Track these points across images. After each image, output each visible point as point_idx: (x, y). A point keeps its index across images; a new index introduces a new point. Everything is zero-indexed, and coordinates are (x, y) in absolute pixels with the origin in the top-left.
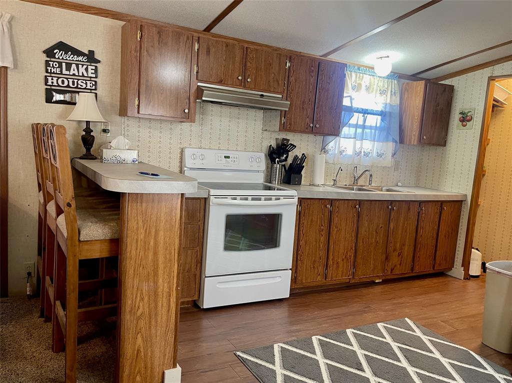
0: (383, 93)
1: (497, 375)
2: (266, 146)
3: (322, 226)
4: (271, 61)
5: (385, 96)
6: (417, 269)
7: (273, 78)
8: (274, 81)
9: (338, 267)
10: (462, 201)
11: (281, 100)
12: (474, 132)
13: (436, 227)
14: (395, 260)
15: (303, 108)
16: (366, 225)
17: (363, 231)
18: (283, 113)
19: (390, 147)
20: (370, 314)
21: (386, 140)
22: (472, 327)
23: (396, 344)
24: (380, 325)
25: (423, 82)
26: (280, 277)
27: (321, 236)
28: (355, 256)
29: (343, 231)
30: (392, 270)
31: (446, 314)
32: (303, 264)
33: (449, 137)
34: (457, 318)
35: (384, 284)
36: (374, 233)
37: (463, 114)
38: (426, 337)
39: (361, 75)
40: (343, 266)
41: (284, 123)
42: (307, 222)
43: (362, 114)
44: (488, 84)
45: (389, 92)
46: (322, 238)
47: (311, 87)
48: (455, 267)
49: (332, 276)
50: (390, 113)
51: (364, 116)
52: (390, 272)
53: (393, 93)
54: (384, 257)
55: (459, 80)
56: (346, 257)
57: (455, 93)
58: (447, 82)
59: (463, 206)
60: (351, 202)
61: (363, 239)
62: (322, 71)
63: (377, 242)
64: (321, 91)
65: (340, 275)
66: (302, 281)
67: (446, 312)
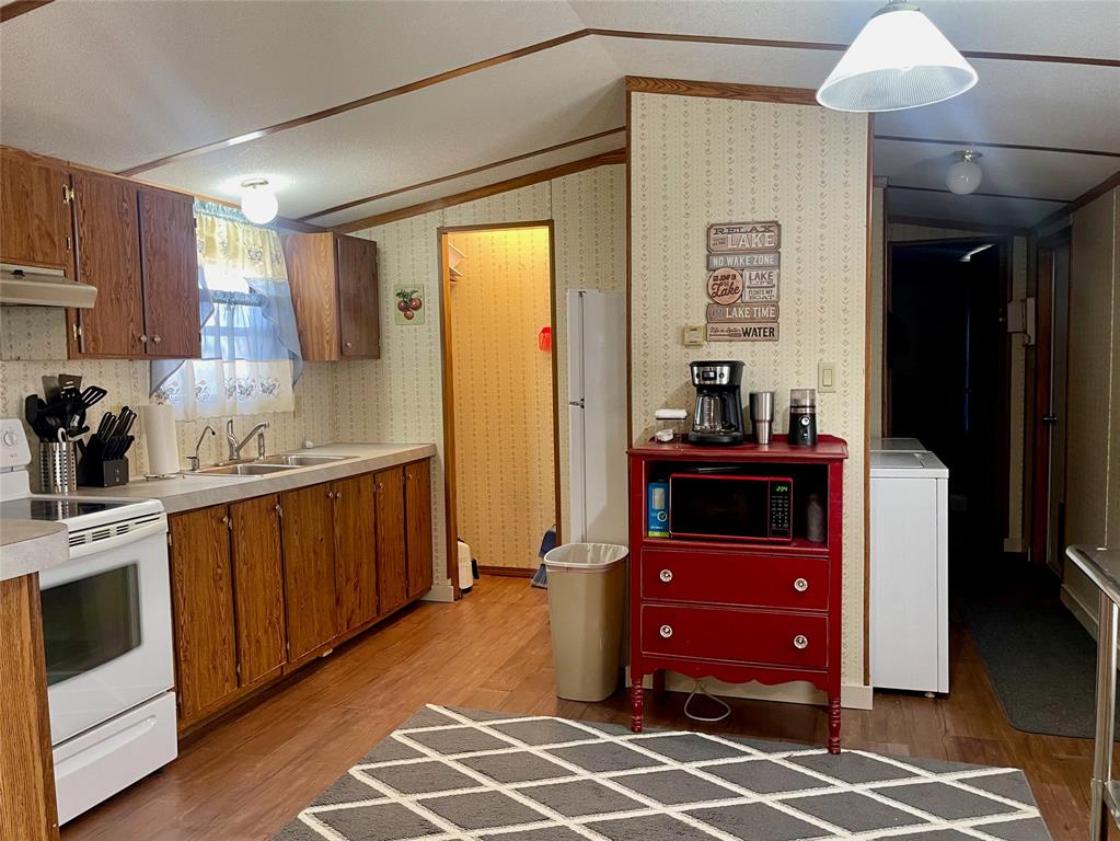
0: (256, 257)
1: (617, 740)
2: (17, 398)
3: (219, 567)
4: (28, 187)
5: (261, 263)
6: (385, 607)
7: (39, 228)
8: (41, 236)
9: (259, 649)
10: (429, 458)
11: (63, 283)
12: (430, 329)
13: (402, 517)
14: (350, 598)
15: (118, 299)
16: (297, 542)
17: (293, 559)
18: (73, 315)
19: (284, 369)
20: (361, 723)
21: (275, 354)
22: (527, 678)
23: (450, 757)
24: (397, 735)
25: (330, 235)
26: (153, 716)
27: (219, 591)
28: (286, 617)
29: (259, 566)
30: (349, 621)
31: (476, 672)
32: (194, 667)
33: (384, 341)
34: (496, 672)
35: (341, 654)
36: (312, 554)
37: (404, 296)
38: (483, 724)
39: (209, 218)
40: (268, 642)
41: (79, 337)
42: (189, 567)
43: (225, 305)
44: (440, 241)
45: (268, 253)
46: (222, 596)
47: (129, 249)
48: (435, 582)
49: (250, 673)
50: (277, 299)
51: (228, 309)
52: (345, 627)
53: (274, 256)
54: (333, 600)
55: (384, 232)
56: (270, 623)
57: (382, 256)
58: (362, 234)
59: (432, 466)
60: (264, 500)
61: (295, 574)
62: (147, 212)
63: (318, 573)
64: (152, 258)
65: (264, 666)
66: (194, 707)
67: (474, 669)
